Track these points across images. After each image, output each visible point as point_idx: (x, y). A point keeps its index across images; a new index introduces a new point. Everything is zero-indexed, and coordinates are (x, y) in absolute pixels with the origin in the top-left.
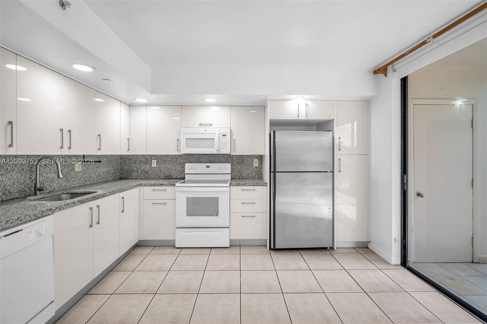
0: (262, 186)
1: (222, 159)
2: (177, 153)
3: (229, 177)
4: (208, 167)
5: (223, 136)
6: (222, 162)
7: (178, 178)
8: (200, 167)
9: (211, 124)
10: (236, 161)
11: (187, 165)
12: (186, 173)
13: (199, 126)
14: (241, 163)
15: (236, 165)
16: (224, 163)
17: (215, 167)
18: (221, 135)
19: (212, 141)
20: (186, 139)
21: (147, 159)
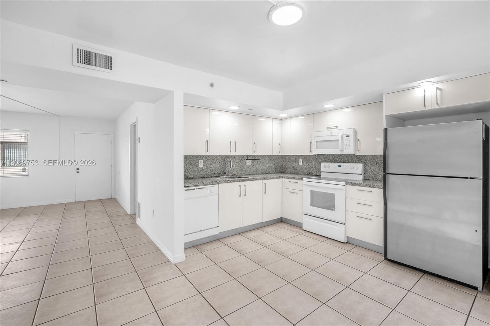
0: (379, 188)
1: (355, 159)
2: (310, 154)
3: (361, 177)
4: (340, 166)
5: (346, 136)
6: (355, 162)
7: (317, 175)
8: (333, 167)
9: (337, 127)
10: (370, 162)
11: (323, 164)
12: (321, 171)
13: (327, 129)
14: (375, 164)
15: (370, 166)
16: (357, 163)
17: (347, 167)
18: (345, 136)
19: (336, 142)
20: (316, 141)
21: (296, 158)
